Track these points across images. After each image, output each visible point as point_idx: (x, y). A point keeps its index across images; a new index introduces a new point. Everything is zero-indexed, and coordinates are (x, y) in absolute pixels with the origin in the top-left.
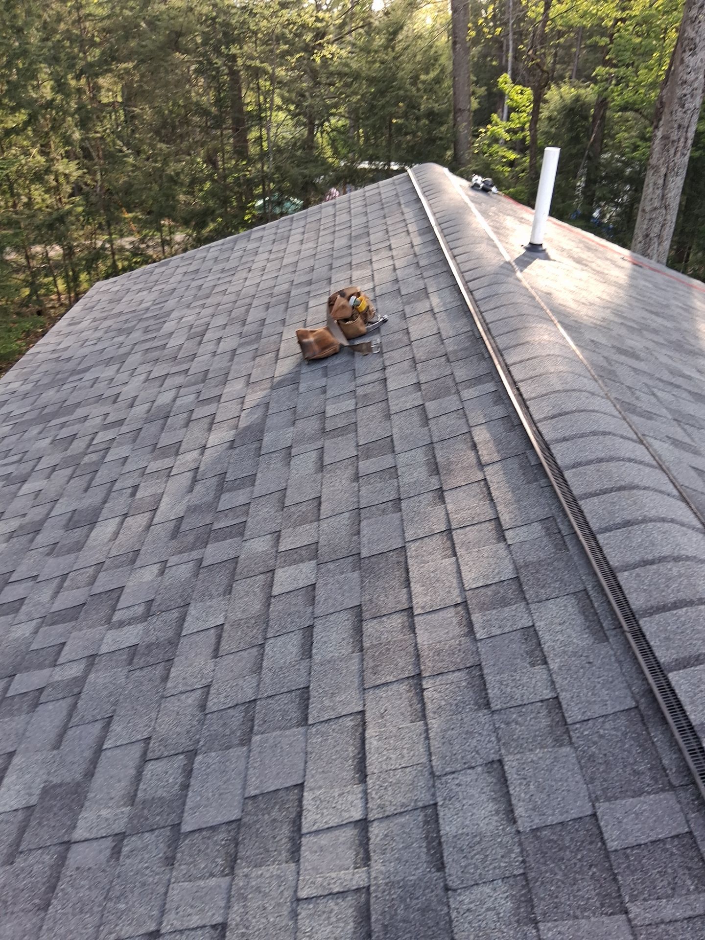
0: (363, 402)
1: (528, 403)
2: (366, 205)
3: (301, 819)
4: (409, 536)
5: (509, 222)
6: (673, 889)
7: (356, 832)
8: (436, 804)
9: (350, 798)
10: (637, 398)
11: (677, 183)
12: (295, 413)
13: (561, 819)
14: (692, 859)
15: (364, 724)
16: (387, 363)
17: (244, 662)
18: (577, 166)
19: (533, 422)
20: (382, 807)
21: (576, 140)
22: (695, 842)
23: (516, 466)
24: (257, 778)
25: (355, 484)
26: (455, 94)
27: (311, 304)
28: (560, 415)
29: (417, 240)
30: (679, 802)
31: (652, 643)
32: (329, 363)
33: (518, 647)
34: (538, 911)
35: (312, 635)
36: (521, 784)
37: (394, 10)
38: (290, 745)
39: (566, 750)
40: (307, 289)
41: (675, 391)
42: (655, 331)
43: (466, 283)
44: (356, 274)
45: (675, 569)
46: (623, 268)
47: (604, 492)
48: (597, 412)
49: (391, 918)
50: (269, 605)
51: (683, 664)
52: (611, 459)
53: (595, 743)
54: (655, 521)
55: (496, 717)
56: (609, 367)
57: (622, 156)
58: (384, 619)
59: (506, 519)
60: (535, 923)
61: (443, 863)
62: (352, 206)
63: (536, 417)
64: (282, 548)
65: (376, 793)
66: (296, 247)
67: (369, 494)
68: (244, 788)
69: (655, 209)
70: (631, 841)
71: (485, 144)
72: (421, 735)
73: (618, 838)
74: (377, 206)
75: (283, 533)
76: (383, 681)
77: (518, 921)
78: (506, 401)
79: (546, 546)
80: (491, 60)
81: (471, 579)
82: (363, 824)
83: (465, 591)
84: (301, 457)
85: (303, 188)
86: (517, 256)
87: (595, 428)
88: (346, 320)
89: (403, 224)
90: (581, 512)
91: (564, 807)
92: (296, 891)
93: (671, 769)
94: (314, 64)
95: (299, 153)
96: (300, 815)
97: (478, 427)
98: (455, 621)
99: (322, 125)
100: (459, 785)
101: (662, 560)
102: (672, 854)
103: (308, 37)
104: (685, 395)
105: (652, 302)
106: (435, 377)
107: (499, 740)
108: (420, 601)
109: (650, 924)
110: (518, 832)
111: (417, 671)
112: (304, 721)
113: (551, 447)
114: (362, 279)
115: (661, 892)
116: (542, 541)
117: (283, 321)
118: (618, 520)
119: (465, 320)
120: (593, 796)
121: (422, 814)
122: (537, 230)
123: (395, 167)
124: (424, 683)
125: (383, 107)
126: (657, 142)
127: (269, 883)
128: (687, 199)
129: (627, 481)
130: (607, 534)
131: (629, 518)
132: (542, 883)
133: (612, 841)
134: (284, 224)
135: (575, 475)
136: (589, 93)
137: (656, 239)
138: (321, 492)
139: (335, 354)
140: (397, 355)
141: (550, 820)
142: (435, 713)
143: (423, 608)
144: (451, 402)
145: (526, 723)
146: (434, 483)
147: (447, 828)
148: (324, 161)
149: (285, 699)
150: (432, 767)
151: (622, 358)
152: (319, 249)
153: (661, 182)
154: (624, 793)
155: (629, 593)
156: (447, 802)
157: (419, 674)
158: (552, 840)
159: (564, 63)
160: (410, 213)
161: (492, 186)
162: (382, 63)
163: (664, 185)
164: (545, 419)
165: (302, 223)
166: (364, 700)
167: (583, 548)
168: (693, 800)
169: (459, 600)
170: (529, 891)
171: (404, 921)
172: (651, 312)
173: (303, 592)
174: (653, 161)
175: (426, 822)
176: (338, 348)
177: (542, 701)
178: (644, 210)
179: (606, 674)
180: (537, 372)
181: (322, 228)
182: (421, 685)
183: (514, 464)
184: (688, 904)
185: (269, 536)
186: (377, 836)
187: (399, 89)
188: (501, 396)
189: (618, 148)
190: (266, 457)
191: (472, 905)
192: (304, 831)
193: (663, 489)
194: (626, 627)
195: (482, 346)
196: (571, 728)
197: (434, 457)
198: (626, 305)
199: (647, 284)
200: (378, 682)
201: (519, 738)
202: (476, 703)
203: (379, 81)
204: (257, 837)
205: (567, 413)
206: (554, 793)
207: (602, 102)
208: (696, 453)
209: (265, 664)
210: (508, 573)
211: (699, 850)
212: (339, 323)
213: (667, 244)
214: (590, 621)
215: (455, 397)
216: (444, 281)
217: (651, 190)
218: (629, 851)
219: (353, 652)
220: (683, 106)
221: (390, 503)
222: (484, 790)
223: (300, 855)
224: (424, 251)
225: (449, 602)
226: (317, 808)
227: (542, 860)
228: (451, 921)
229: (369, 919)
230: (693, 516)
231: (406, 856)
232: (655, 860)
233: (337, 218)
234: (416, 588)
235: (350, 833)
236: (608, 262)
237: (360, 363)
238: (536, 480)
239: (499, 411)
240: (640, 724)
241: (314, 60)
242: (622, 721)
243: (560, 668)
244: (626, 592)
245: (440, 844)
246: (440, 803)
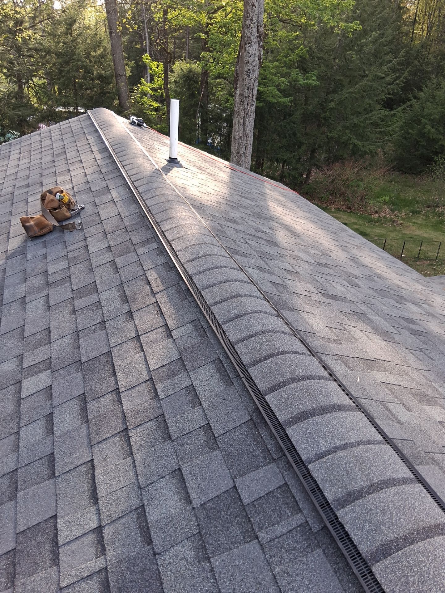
0: (73, 262)
1: (177, 253)
2: (62, 134)
3: (57, 537)
4: (112, 344)
5: (156, 145)
6: (280, 517)
7: (94, 536)
8: (143, 505)
9: (88, 516)
10: (238, 246)
11: (251, 122)
12: (25, 274)
13: (216, 494)
14: (288, 498)
15: (93, 468)
16: (87, 236)
17: (6, 446)
18: (195, 112)
19: (182, 265)
20: (110, 516)
21: (192, 96)
22: (289, 488)
23: (174, 292)
24: (24, 519)
25: (74, 316)
26: (114, 65)
27: (30, 200)
28: (196, 259)
29: (99, 156)
30: (278, 468)
31: (256, 381)
32: (47, 238)
33: (185, 399)
34: (209, 552)
35: (52, 419)
36: (192, 479)
37: (68, 9)
38: (45, 493)
39: (217, 452)
40: (26, 190)
41: (259, 241)
42: (246, 208)
43: (133, 183)
44: (60, 179)
45: (263, 338)
46: (225, 172)
47: (224, 300)
48: (216, 255)
49: (123, 582)
50: (20, 405)
51: (273, 389)
52: (226, 281)
53: (231, 445)
54: (251, 313)
55: (175, 443)
56: (222, 229)
57: (220, 106)
58: (101, 399)
59: (171, 324)
60: (208, 559)
61: (151, 540)
62: (52, 135)
63: (183, 261)
64: (25, 366)
65: (105, 509)
66: (16, 163)
67: (83, 321)
68: (16, 528)
69: (241, 137)
70: (256, 496)
71: (138, 97)
72: (130, 465)
73: (249, 496)
74: (69, 135)
75: (25, 356)
76: (104, 437)
77: (199, 562)
78: (164, 253)
79: (195, 336)
80: (136, 45)
81: (153, 363)
82: (99, 530)
83: (151, 371)
84: (33, 303)
85: (18, 124)
86: (163, 165)
87: (216, 264)
88: (56, 209)
89: (88, 146)
90: (213, 313)
91: (218, 487)
92: (59, 584)
93: (272, 450)
94: (17, 42)
95: (13, 101)
96: (56, 535)
97: (149, 271)
98: (146, 391)
99: (27, 82)
100: (156, 490)
101: (257, 334)
102: (278, 498)
103: (11, 24)
104: (264, 242)
105: (243, 191)
106: (119, 242)
107: (177, 456)
108: (123, 382)
109: (270, 541)
110: (194, 508)
111: (125, 427)
112: (53, 475)
113: (193, 278)
114: (64, 182)
115: (274, 521)
116: (193, 334)
117: (11, 213)
118: (233, 315)
119: (135, 205)
120: (233, 475)
121: (136, 513)
122: (173, 150)
123: (81, 110)
124: (130, 433)
125: (68, 72)
126: (237, 97)
127: (40, 584)
128: (259, 131)
129: (236, 292)
130: (228, 324)
131: (238, 313)
132: (210, 535)
133: (246, 499)
134: (5, 148)
135: (207, 293)
136: (196, 67)
137: (243, 155)
138: (50, 324)
139: (50, 232)
140: (93, 230)
141: (211, 496)
142: (138, 450)
143: (125, 387)
144: (131, 257)
145: (193, 443)
146: (126, 308)
147: (152, 518)
148: (32, 106)
149: (38, 464)
150: (139, 483)
151: (229, 224)
152: (32, 163)
153: (242, 121)
154: (249, 470)
155: (242, 355)
156: (150, 502)
157: (126, 429)
158: (213, 508)
159: (180, 48)
160: (91, 139)
161: (143, 123)
162: (65, 43)
163: (244, 123)
164: (188, 262)
165: (18, 147)
166: (92, 453)
167: (216, 334)
168: (285, 465)
169: (148, 378)
170: (204, 542)
171: (131, 582)
172: (243, 197)
173: (43, 392)
174: (236, 109)
175: (139, 518)
176: (52, 228)
177: (200, 428)
178: (235, 138)
179: (233, 404)
180: (181, 235)
181: (33, 149)
182: (128, 435)
183: (173, 291)
184: (288, 524)
185: (14, 359)
186: (108, 534)
187: (78, 61)
188: (161, 251)
189: (218, 101)
190: (7, 306)
191: (171, 560)
192: (60, 544)
193: (255, 295)
194: (242, 375)
195: (147, 221)
196: (217, 439)
197: (124, 292)
198: (228, 193)
199: (240, 181)
200: (100, 439)
201: (189, 452)
202: (163, 438)
203: (64, 55)
204: (28, 557)
205: (200, 257)
206: (211, 480)
207: (205, 72)
208: (271, 273)
209: (20, 445)
210: (175, 356)
211: (291, 492)
212: (50, 211)
213: (249, 158)
214: (223, 375)
215: (134, 254)
216: (118, 182)
217: (237, 126)
218: (255, 503)
219: (82, 424)
220: (249, 76)
221: (98, 325)
222: (172, 489)
223: (59, 560)
224: (104, 163)
225: (141, 380)
226: (68, 527)
227: (208, 521)
228: (160, 573)
229: (109, 587)
230: (271, 308)
231: (128, 541)
232: (269, 504)
233: (43, 143)
234: (120, 375)
235: (91, 538)
236: (217, 169)
237: (69, 237)
238: (187, 299)
239: (161, 260)
240: (254, 428)
241: (17, 40)
242: (245, 428)
243: (209, 406)
244: (240, 355)
245: (148, 528)
246: (146, 504)
